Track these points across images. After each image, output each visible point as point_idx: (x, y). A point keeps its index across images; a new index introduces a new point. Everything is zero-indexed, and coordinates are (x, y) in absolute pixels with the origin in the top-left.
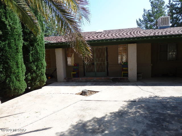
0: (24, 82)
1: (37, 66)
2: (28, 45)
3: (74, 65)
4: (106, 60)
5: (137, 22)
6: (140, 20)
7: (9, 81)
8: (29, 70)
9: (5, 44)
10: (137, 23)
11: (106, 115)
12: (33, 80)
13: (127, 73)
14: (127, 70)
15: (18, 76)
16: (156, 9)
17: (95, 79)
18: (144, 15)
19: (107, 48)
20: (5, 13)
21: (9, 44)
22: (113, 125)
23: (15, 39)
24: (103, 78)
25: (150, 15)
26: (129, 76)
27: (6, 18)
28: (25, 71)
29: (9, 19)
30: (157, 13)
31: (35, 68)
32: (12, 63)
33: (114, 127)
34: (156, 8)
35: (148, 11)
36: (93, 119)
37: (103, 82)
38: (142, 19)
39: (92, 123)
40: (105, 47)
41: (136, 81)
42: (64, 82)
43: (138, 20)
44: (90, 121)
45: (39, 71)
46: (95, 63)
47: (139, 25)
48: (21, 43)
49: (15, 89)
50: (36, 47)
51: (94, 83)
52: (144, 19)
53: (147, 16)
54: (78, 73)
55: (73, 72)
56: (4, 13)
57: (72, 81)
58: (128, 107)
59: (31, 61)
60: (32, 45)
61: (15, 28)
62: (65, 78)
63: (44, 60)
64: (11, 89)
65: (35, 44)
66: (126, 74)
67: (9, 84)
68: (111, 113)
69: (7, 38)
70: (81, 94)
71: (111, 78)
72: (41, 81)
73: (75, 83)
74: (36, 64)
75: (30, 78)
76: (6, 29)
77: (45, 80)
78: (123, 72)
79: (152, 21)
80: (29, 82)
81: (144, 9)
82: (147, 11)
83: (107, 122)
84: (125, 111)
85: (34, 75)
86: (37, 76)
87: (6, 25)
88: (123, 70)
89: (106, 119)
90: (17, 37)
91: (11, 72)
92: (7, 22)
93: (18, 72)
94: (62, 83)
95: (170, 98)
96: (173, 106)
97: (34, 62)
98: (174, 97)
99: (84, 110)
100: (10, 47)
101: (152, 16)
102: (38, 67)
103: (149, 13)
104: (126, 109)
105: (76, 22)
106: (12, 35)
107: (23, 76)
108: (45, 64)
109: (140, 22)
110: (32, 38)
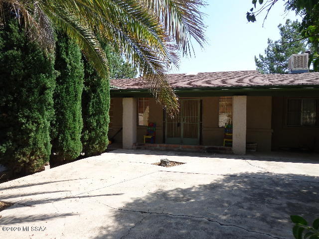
0: (80, 142)
1: (98, 122)
2: (89, 90)
3: (149, 124)
4: (199, 120)
5: (256, 60)
6: (261, 57)
7: (63, 139)
8: (87, 126)
9: (63, 88)
10: (257, 62)
11: (194, 187)
12: (91, 140)
13: (232, 142)
14: (231, 138)
15: (73, 133)
16: (289, 40)
17: (181, 147)
18: (269, 50)
19: (201, 101)
20: (67, 48)
21: (67, 88)
22: (202, 196)
23: (74, 82)
24: (193, 146)
25: (277, 50)
26: (233, 145)
27: (67, 54)
28: (82, 127)
29: (71, 56)
30: (290, 46)
31: (95, 124)
32: (68, 115)
33: (203, 197)
34: (290, 38)
35: (276, 42)
36: (176, 189)
37: (193, 152)
38: (265, 56)
39: (175, 192)
40: (199, 99)
41: (245, 153)
42: (132, 149)
43: (258, 57)
44: (172, 191)
45: (100, 128)
46: (182, 124)
47: (259, 64)
48: (81, 88)
49: (69, 151)
50: (99, 94)
51: (179, 153)
52: (268, 55)
53: (273, 51)
54: (154, 138)
55: (147, 135)
56: (65, 48)
57: (146, 149)
58: (224, 180)
59: (91, 113)
60: (94, 91)
61: (76, 68)
62: (134, 144)
63: (108, 113)
64: (64, 151)
65: (98, 90)
66: (230, 144)
67: (62, 143)
68: (200, 185)
69: (65, 81)
70: (160, 165)
71: (206, 147)
72: (101, 144)
73: (149, 151)
74: (97, 118)
75: (87, 137)
76: (66, 69)
77: (107, 142)
78: (225, 140)
79: (282, 59)
80: (85, 143)
81: (269, 39)
82: (274, 42)
83: (194, 192)
84: (220, 184)
85: (93, 134)
86: (97, 136)
87: (66, 63)
88: (226, 137)
89: (193, 190)
90: (77, 80)
91: (66, 127)
92: (67, 60)
93: (75, 127)
94: (130, 150)
95: (288, 175)
96: (286, 184)
97: (94, 115)
98: (293, 174)
99: (164, 180)
100: (68, 92)
101: (282, 51)
102: (100, 122)
103: (277, 46)
104: (220, 183)
105: (161, 67)
106: (72, 77)
107: (79, 133)
108: (108, 120)
109: (261, 61)
110: (95, 81)
